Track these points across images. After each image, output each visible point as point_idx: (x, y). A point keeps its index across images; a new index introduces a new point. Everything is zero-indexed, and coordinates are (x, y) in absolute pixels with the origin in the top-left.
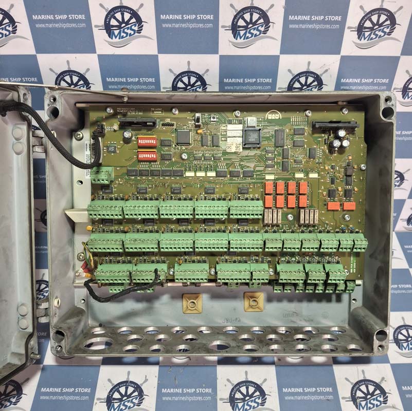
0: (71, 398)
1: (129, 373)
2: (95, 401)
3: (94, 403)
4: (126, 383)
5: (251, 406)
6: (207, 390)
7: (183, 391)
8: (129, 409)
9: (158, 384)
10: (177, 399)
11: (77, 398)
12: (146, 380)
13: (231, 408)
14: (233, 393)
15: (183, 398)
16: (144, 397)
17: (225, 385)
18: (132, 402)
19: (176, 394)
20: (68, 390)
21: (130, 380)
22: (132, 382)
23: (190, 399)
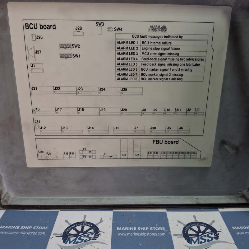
0: (29, 233)
1: (85, 216)
2: (52, 235)
3: (51, 237)
4: (83, 224)
5: (206, 240)
6: (160, 228)
7: (137, 229)
8: (84, 242)
9: (113, 224)
10: (132, 234)
11: (34, 233)
12: (101, 221)
13: (186, 241)
14: (186, 231)
15: (138, 234)
16: (100, 233)
17: (177, 225)
18: (88, 236)
19: (131, 231)
20: (26, 228)
21: (86, 221)
22: (87, 223)
23: (145, 235)
